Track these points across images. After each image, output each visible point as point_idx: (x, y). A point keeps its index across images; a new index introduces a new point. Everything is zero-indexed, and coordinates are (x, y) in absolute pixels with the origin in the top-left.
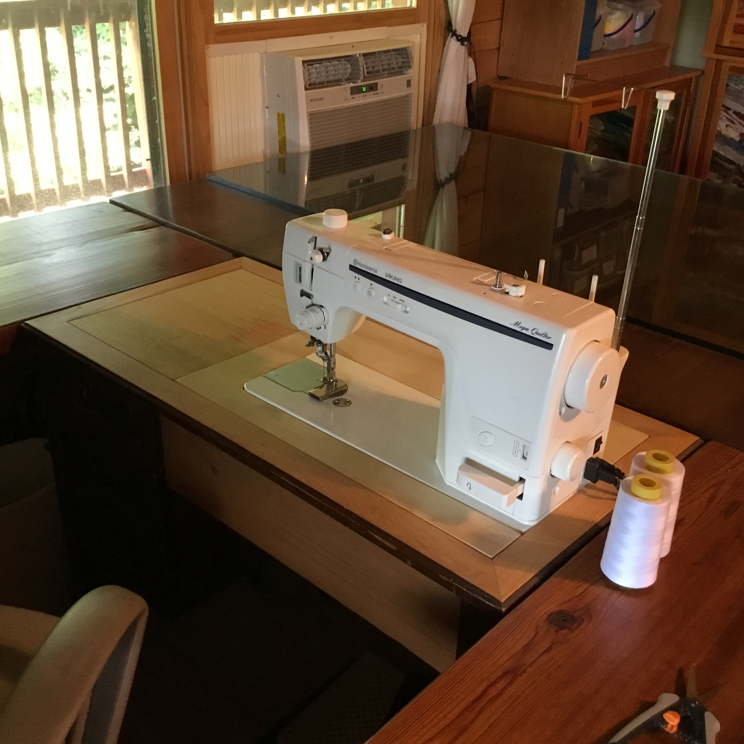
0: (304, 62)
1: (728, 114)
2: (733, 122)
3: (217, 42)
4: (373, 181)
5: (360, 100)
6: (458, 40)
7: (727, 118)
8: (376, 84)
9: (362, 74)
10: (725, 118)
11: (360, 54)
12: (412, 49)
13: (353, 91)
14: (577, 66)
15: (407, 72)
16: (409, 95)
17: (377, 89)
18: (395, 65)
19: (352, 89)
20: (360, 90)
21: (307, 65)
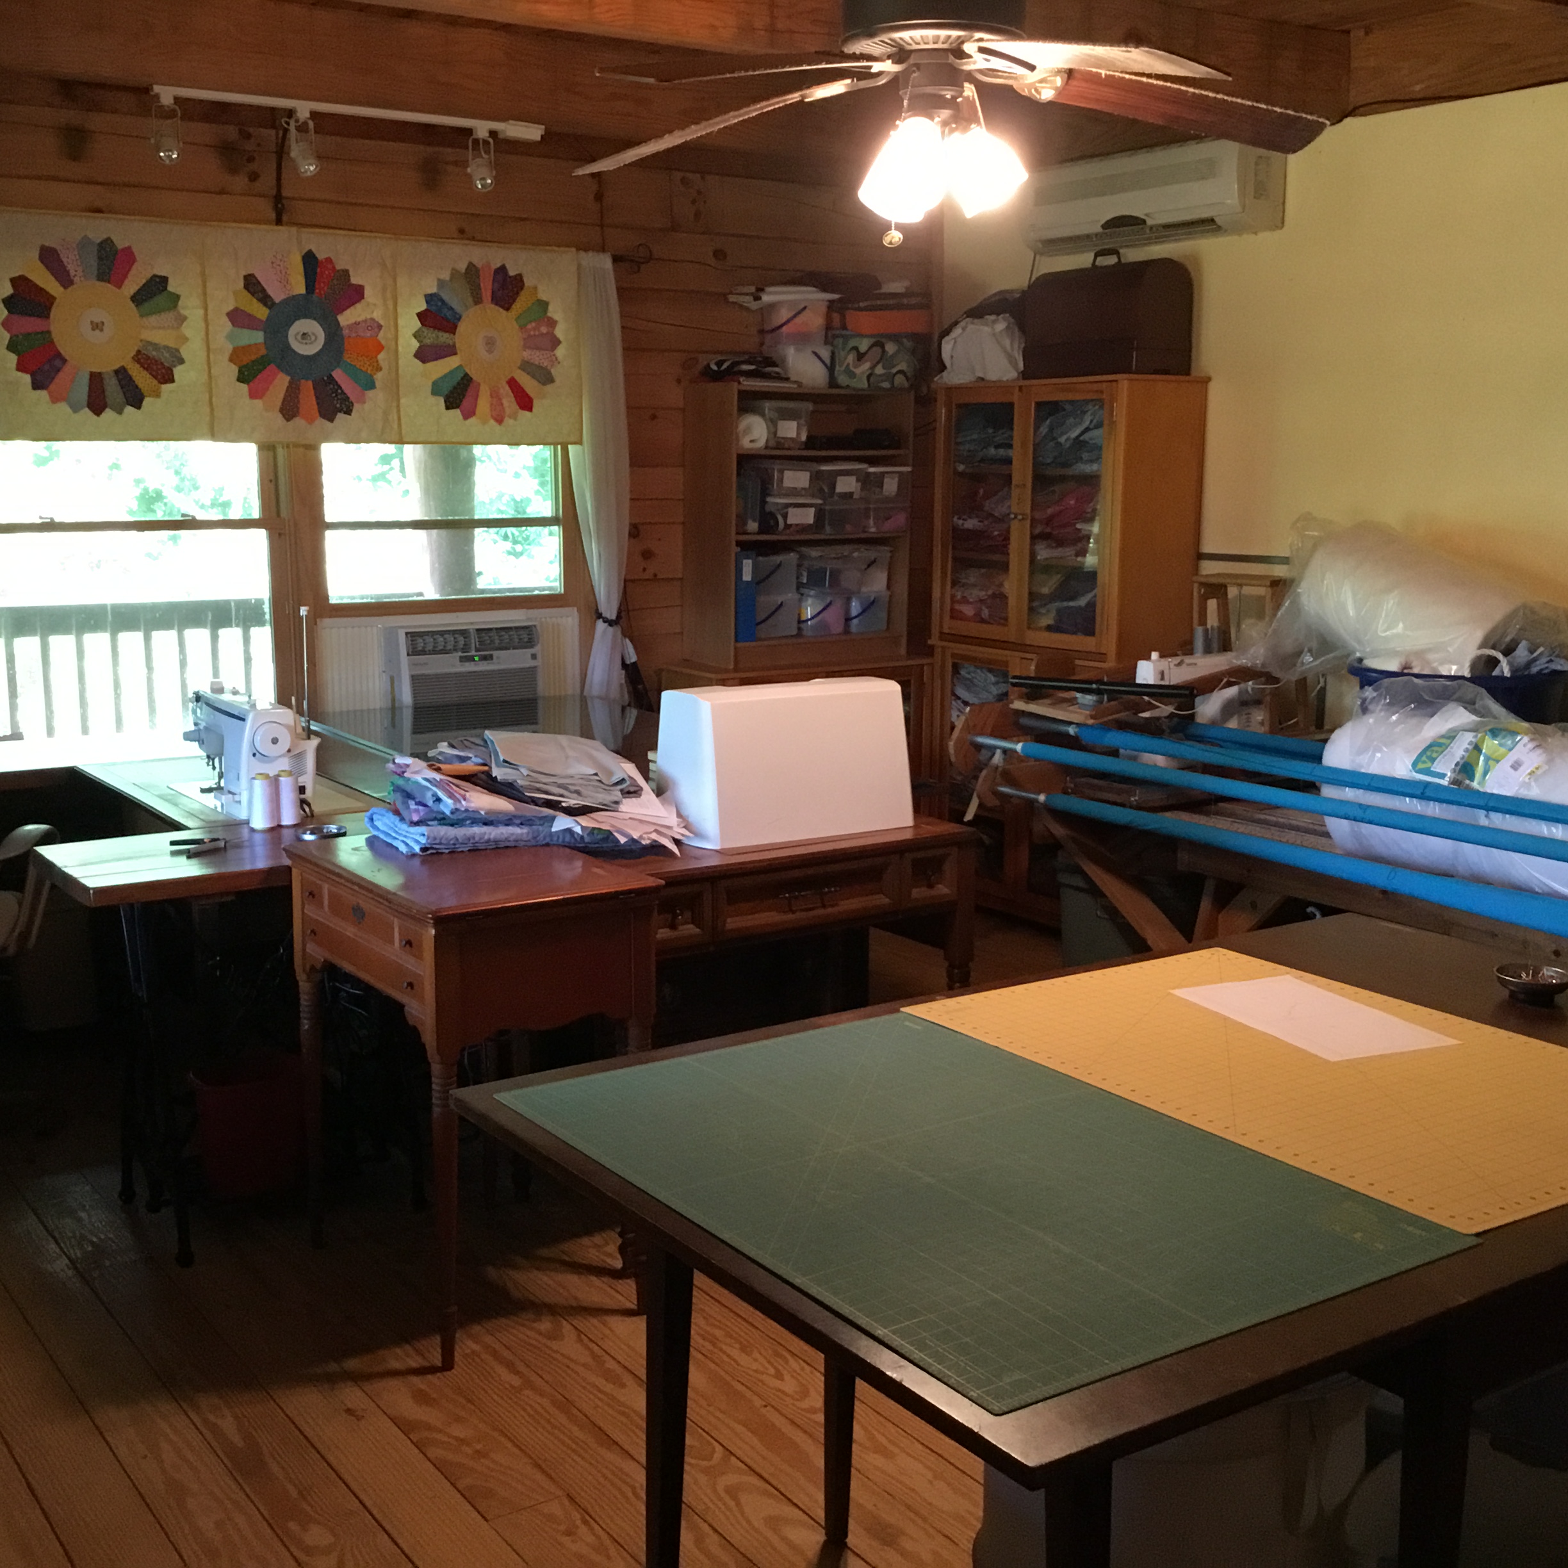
0: (407, 634)
3: (331, 617)
5: (469, 667)
6: (605, 622)
8: (492, 655)
9: (474, 645)
11: (474, 629)
12: (538, 628)
13: (462, 659)
14: (736, 648)
15: (532, 647)
16: (535, 667)
17: (492, 659)
18: (517, 640)
19: (461, 657)
20: (471, 659)
21: (412, 636)
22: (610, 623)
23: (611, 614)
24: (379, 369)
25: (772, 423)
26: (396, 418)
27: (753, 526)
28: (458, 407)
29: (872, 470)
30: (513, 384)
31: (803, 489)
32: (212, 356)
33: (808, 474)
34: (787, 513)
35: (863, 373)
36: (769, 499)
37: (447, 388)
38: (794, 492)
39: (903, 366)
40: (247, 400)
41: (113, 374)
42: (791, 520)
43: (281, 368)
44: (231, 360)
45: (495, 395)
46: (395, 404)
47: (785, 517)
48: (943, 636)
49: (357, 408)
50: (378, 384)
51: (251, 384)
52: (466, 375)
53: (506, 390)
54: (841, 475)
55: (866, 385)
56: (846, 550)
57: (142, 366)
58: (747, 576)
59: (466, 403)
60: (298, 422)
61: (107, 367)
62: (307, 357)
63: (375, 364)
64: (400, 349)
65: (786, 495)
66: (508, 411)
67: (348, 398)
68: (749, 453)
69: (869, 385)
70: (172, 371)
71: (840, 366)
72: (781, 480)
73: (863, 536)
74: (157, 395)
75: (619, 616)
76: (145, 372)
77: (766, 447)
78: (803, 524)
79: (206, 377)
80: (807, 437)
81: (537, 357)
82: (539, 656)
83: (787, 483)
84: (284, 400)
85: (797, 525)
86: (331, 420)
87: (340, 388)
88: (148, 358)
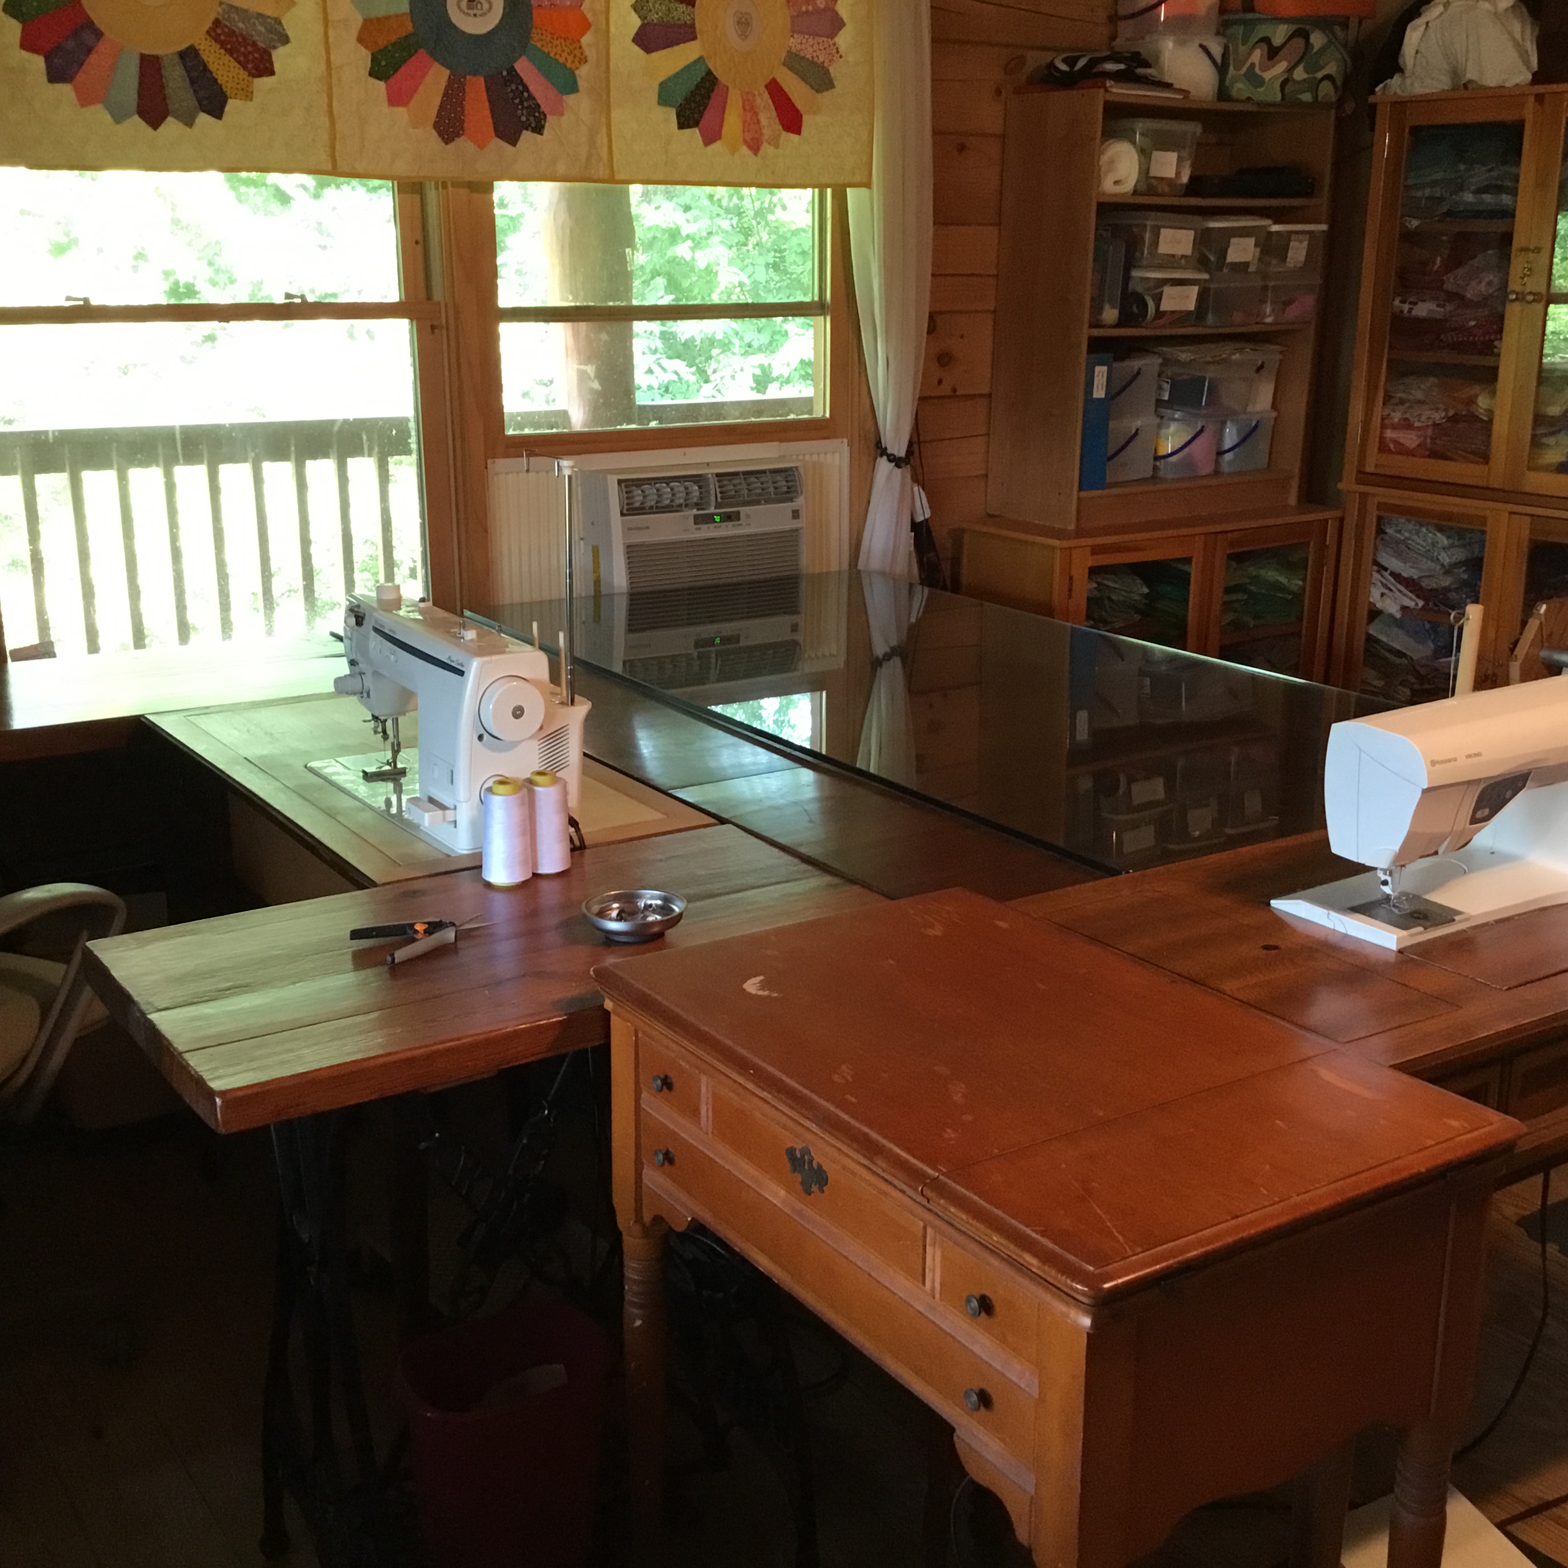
0: (620, 482)
1: (1382, 576)
2: (1390, 590)
3: (507, 456)
4: (738, 642)
5: (707, 532)
6: (890, 461)
7: (1382, 583)
8: (738, 513)
9: (713, 498)
10: (1379, 584)
11: (712, 474)
12: (801, 470)
13: (698, 520)
14: (1079, 498)
15: (791, 500)
16: (797, 530)
17: (739, 519)
18: (772, 490)
19: (696, 517)
20: (709, 519)
21: (627, 485)
22: (897, 461)
23: (899, 448)
24: (584, 60)
25: (1145, 154)
26: (605, 141)
27: (1110, 314)
28: (696, 124)
29: (1275, 228)
30: (775, 90)
31: (1183, 256)
32: (331, 33)
33: (1192, 233)
34: (1161, 293)
35: (1275, 78)
36: (1136, 273)
37: (682, 91)
38: (1171, 262)
39: (1331, 69)
40: (385, 108)
41: (177, 59)
42: (1165, 306)
43: (435, 56)
44: (360, 40)
45: (750, 108)
46: (603, 120)
47: (1158, 299)
48: (1363, 477)
49: (550, 122)
50: (582, 84)
51: (391, 81)
52: (709, 73)
53: (764, 101)
54: (1235, 236)
55: (1279, 97)
56: (1225, 350)
57: (222, 45)
58: (1099, 393)
59: (708, 118)
60: (463, 144)
61: (167, 48)
62: (477, 37)
63: (577, 52)
64: (612, 29)
65: (1160, 267)
66: (766, 132)
67: (539, 106)
68: (1114, 200)
69: (1283, 98)
70: (270, 56)
71: (1237, 68)
72: (1155, 242)
73: (1256, 328)
74: (248, 96)
75: (910, 452)
76: (228, 57)
77: (1135, 192)
78: (1181, 312)
79: (323, 66)
80: (1191, 178)
81: (809, 48)
82: (803, 514)
83: (1164, 248)
84: (442, 107)
85: (1173, 312)
86: (513, 141)
87: (526, 88)
88: (232, 33)
